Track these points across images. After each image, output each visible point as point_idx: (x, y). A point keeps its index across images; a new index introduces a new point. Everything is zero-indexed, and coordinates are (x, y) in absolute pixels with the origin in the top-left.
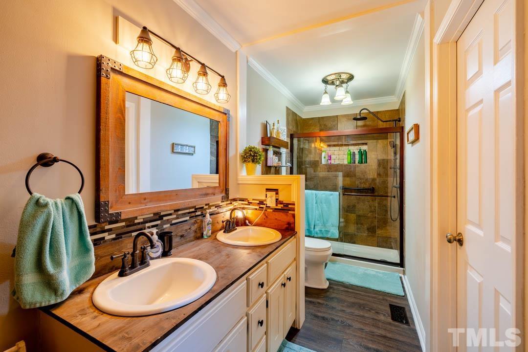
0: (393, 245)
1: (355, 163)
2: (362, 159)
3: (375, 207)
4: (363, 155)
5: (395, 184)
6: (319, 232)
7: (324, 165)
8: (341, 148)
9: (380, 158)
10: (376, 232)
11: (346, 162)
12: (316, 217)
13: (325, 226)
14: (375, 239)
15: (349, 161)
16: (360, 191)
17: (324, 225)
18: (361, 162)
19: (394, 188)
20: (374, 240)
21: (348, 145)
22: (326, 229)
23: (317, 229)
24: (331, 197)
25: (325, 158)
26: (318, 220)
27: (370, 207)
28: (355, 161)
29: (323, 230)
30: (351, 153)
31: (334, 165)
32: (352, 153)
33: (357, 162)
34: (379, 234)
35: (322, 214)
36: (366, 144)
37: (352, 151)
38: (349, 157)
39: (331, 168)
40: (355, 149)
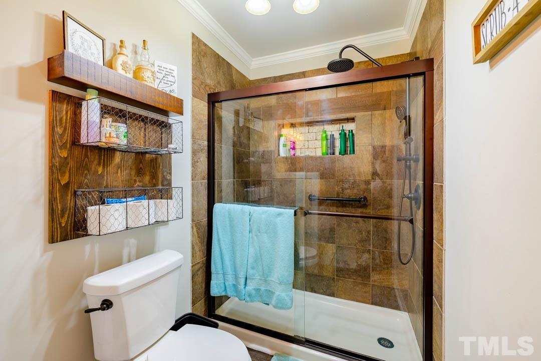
0: (400, 303)
1: (334, 154)
2: (346, 147)
3: (369, 232)
4: (348, 139)
5: (407, 192)
6: (254, 292)
7: (283, 158)
8: (311, 128)
9: (377, 143)
10: (369, 277)
11: (319, 153)
12: (249, 260)
13: (266, 281)
14: (369, 289)
15: (324, 151)
16: (342, 203)
17: (265, 279)
18: (344, 152)
19: (405, 199)
20: (365, 292)
21: (322, 122)
22: (268, 288)
23: (251, 287)
24: (278, 220)
25: (285, 145)
26: (253, 268)
27: (360, 232)
28: (334, 150)
29: (263, 288)
30: (326, 136)
31: (299, 158)
32: (329, 137)
33: (337, 153)
34: (375, 281)
35: (261, 255)
36: (352, 120)
37: (329, 133)
38: (325, 142)
39: (294, 163)
40: (334, 130)
